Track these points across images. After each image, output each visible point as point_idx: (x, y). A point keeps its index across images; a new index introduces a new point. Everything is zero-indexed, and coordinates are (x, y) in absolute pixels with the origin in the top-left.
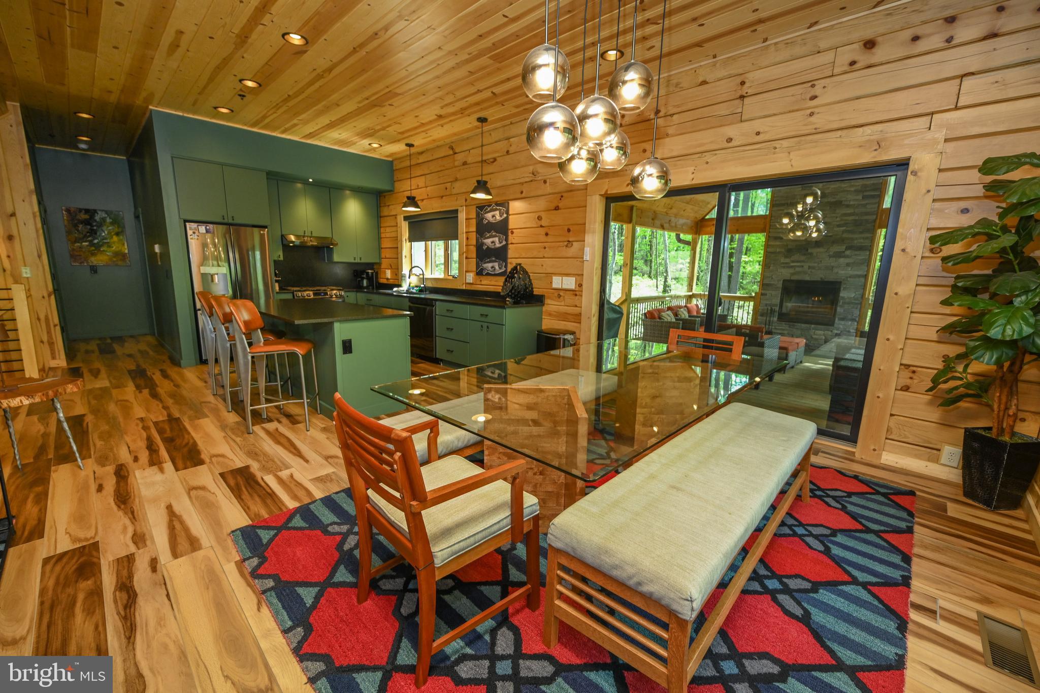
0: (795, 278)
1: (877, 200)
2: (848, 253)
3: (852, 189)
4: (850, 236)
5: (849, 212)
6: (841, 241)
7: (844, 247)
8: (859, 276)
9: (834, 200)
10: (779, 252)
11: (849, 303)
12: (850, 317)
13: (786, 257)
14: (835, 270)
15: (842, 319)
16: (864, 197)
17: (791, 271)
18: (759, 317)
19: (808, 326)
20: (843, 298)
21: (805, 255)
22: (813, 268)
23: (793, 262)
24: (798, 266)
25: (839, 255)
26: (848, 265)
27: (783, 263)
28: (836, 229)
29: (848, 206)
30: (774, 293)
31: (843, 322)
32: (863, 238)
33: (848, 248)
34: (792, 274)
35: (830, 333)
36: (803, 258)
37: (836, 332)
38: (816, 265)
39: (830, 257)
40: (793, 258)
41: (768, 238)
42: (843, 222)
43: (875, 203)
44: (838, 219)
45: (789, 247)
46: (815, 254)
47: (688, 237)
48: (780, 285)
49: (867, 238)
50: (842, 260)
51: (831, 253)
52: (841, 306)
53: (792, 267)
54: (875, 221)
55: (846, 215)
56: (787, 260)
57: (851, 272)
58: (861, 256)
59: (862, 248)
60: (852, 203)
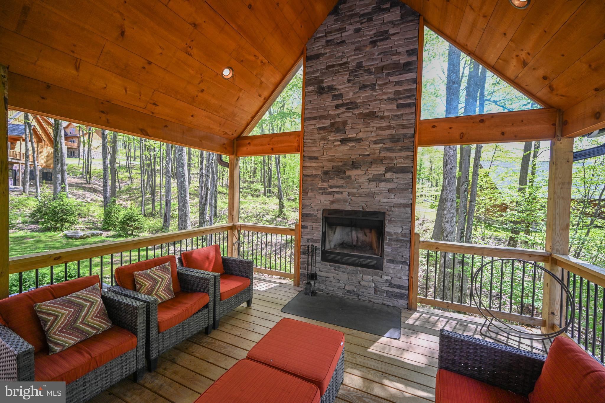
0: (336, 207)
1: (413, 110)
2: (388, 175)
3: (385, 97)
4: (389, 154)
5: (384, 125)
6: (380, 161)
7: (384, 169)
8: (404, 206)
9: (367, 111)
10: (316, 176)
11: (397, 240)
12: (400, 259)
13: (323, 181)
14: (377, 198)
15: (392, 261)
16: (399, 107)
17: (330, 198)
18: (302, 256)
19: (355, 268)
20: (389, 234)
21: (342, 178)
22: (353, 194)
23: (331, 187)
24: (337, 193)
25: (378, 179)
26: (390, 191)
27: (321, 189)
28: (373, 146)
29: (382, 118)
30: (314, 225)
31: (392, 266)
32: (404, 157)
33: (388, 170)
34: (332, 202)
35: (378, 278)
36: (341, 182)
37: (386, 278)
38: (355, 190)
39: (370, 180)
40: (332, 182)
41: (303, 159)
42: (379, 138)
43: (412, 114)
44: (374, 134)
45: (326, 169)
46: (353, 178)
47: (226, 158)
48: (320, 215)
49: (407, 157)
50: (382, 185)
51: (371, 176)
52: (389, 245)
53: (330, 193)
54: (414, 136)
55: (380, 128)
56: (325, 185)
57: (395, 201)
58: (403, 179)
59: (403, 170)
60: (386, 114)
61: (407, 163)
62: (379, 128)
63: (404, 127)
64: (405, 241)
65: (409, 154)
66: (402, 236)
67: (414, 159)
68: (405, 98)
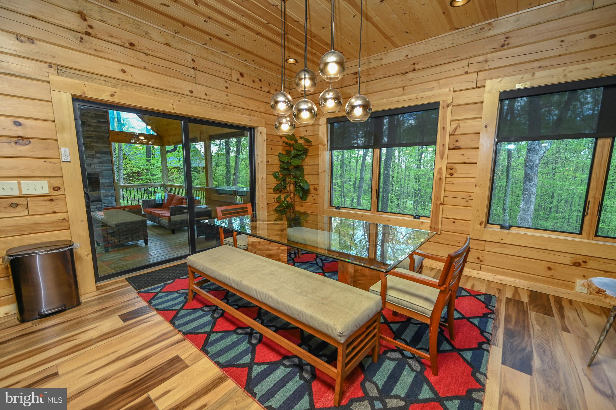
1: (105, 125)
2: (98, 155)
4: (96, 145)
5: (91, 129)
6: (91, 147)
7: (94, 152)
8: (109, 170)
11: (107, 186)
12: (110, 195)
14: (93, 166)
15: (106, 196)
16: (99, 122)
20: (102, 183)
25: (93, 156)
26: (100, 163)
29: (89, 126)
31: (106, 198)
32: (105, 147)
33: (97, 153)
35: (100, 206)
43: (106, 127)
50: (95, 160)
52: (103, 189)
54: (109, 137)
57: (103, 168)
58: (106, 157)
59: (105, 153)
60: (92, 124)
61: (107, 150)
62: (88, 130)
63: (103, 132)
64: (111, 186)
65: (108, 146)
66: (110, 184)
67: (110, 148)
68: (101, 118)
